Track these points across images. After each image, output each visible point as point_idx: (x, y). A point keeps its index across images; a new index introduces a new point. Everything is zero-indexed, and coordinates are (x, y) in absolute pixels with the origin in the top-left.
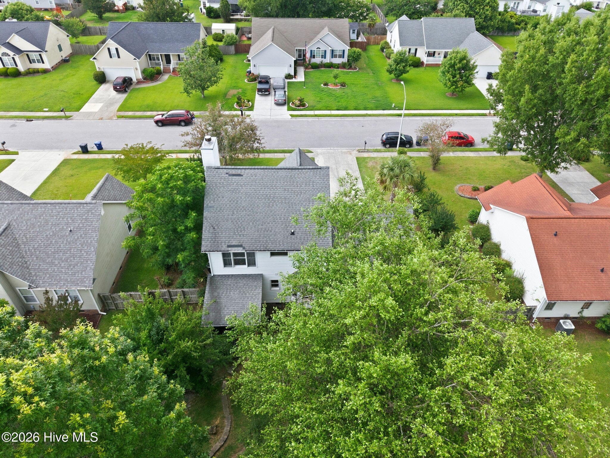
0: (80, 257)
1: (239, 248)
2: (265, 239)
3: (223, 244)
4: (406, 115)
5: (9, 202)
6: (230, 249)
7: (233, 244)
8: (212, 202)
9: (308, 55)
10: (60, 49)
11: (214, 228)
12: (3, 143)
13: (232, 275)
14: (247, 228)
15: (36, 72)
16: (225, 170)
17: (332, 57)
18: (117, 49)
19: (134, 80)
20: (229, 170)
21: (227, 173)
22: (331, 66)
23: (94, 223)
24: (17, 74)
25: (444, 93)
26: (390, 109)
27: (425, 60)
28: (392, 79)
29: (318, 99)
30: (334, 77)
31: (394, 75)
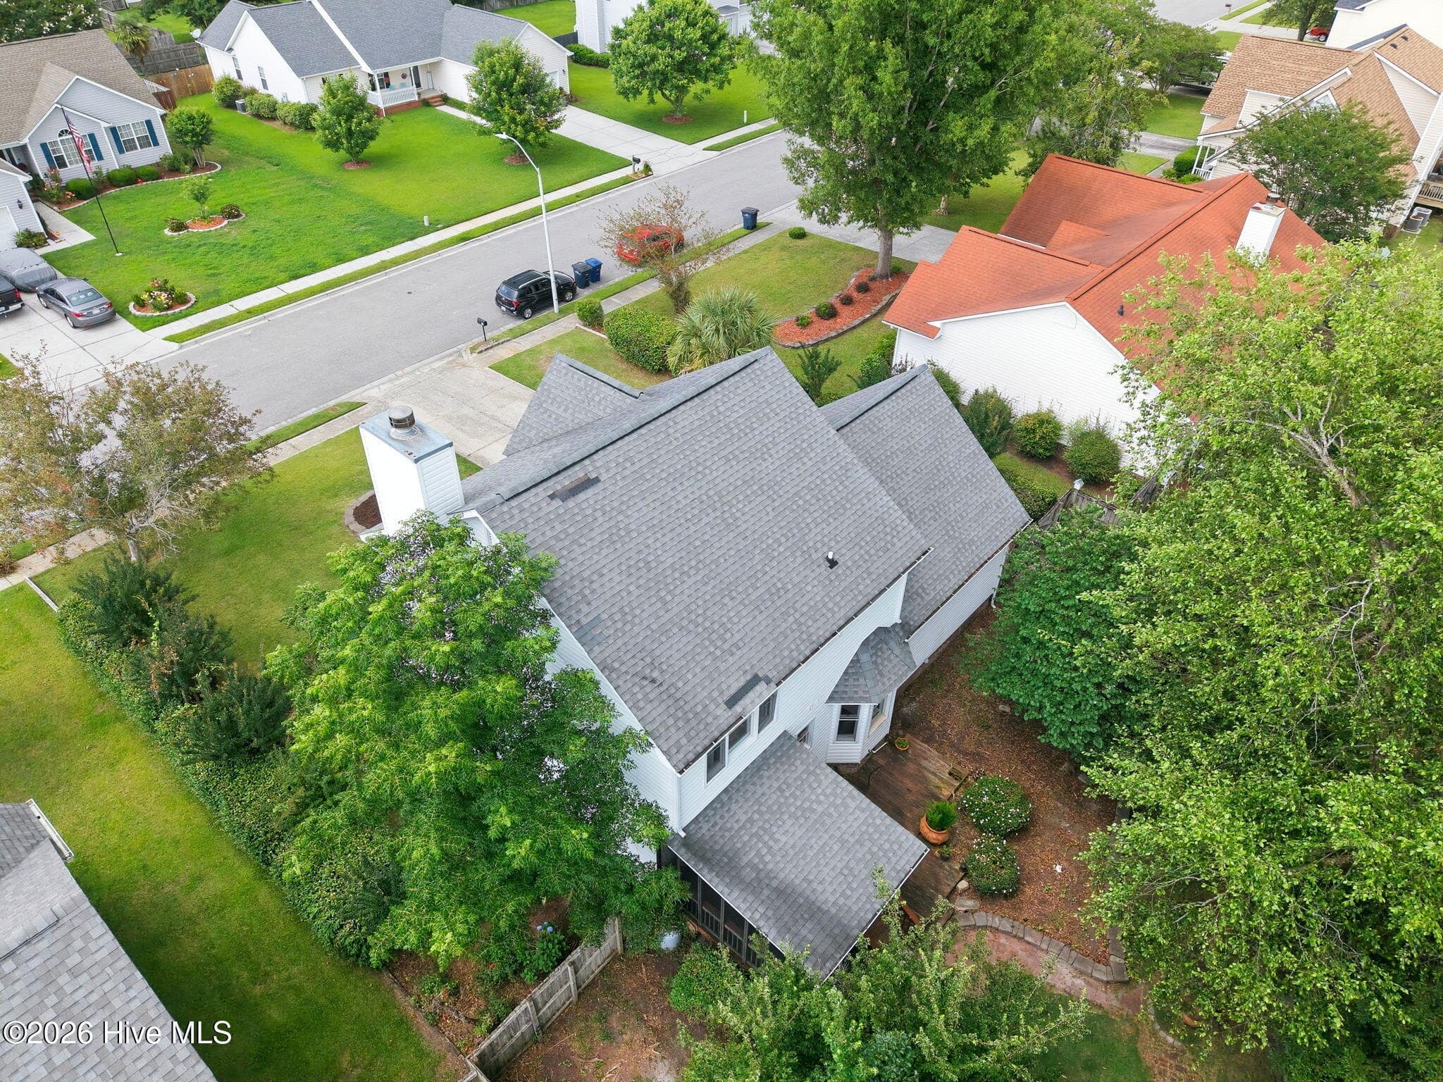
1: (758, 688)
2: (791, 619)
3: (712, 706)
6: (738, 708)
7: (733, 691)
8: (585, 609)
9: (39, 160)
11: (653, 681)
13: (726, 791)
14: (730, 619)
16: (540, 489)
17: (121, 151)
20: (550, 483)
21: (552, 497)
23: (117, 1003)
25: (498, 159)
26: (427, 231)
27: (378, 99)
28: (342, 164)
29: (201, 271)
30: (197, 199)
31: (349, 151)
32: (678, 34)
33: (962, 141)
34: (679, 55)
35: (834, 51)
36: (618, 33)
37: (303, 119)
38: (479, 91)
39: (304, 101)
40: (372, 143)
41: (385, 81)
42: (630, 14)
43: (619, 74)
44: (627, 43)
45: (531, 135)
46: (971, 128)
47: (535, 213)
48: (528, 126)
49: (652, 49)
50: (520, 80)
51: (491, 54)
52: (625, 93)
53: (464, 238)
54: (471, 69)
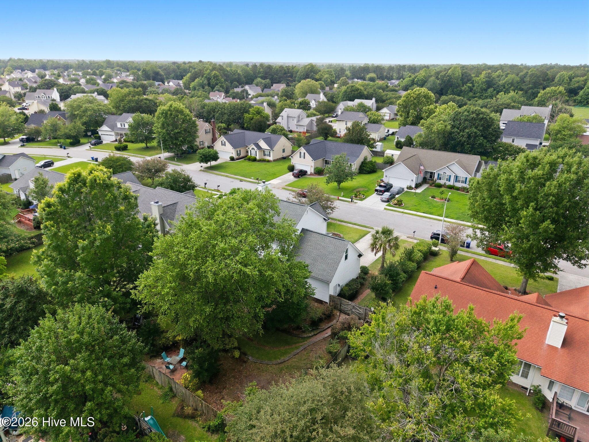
9: (436, 176)
10: (284, 151)
12: (219, 186)
15: (264, 161)
17: (455, 182)
18: (304, 153)
19: (309, 173)
24: (255, 160)
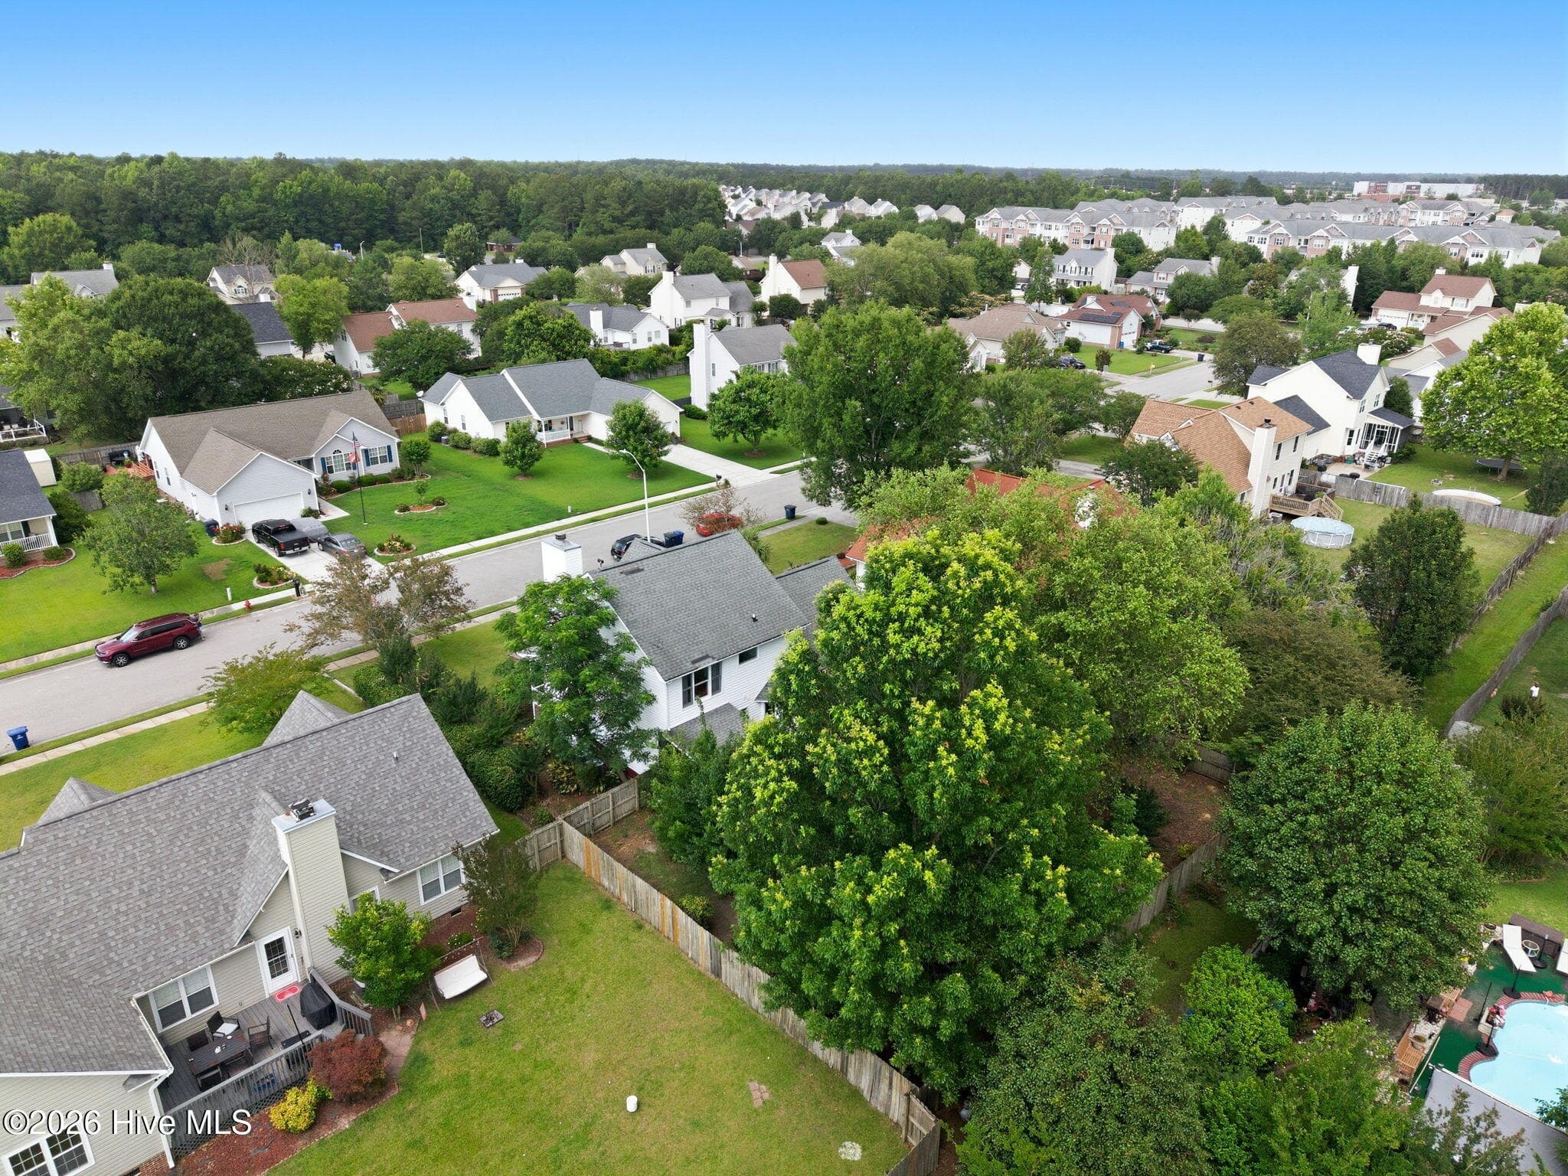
0: (442, 792)
1: (707, 660)
2: (729, 638)
3: (684, 662)
4: (651, 506)
5: (239, 755)
6: (696, 665)
7: (696, 658)
9: (318, 468)
13: (694, 719)
17: (368, 464)
22: (372, 481)
25: (623, 474)
26: (569, 516)
27: (543, 437)
28: (514, 476)
29: (418, 533)
30: (419, 492)
31: (520, 468)
32: (754, 398)
33: (899, 455)
34: (754, 411)
35: (816, 404)
36: (714, 397)
37: (491, 449)
38: (613, 430)
39: (491, 437)
40: (537, 464)
41: (549, 427)
42: (723, 385)
43: (714, 423)
44: (719, 403)
45: (647, 460)
46: (904, 449)
47: (642, 508)
48: (645, 453)
49: (735, 407)
50: (643, 424)
51: (624, 408)
52: (717, 435)
53: (594, 520)
54: (610, 418)
